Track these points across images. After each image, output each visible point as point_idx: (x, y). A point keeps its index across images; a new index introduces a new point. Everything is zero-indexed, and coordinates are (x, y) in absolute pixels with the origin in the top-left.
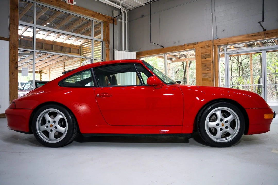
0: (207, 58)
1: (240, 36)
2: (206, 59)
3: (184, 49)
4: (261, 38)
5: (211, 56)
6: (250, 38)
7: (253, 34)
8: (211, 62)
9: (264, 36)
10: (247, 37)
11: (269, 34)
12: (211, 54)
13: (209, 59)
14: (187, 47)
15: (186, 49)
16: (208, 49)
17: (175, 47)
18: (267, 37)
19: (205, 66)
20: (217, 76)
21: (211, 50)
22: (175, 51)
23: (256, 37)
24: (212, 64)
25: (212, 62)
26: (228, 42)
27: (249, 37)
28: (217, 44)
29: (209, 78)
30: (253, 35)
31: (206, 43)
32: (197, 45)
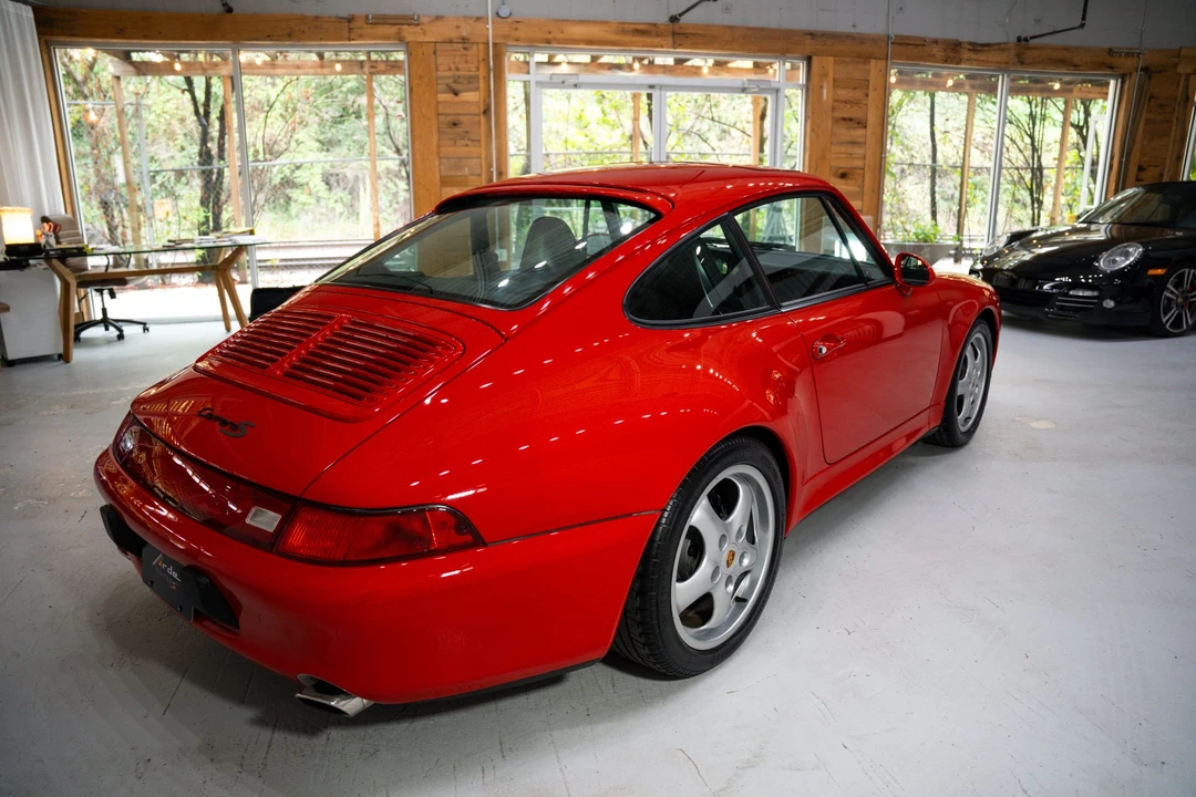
0: (462, 91)
1: (594, 22)
2: (456, 94)
3: (350, 40)
4: (662, 46)
5: (482, 85)
6: (627, 38)
7: (639, 27)
8: (482, 110)
9: (670, 40)
10: (617, 33)
11: (686, 35)
12: (478, 77)
13: (470, 96)
14: (368, 30)
15: (361, 37)
16: (464, 52)
17: (303, 19)
18: (681, 46)
19: (455, 124)
20: (503, 170)
21: (481, 58)
22: (300, 40)
23: (648, 40)
24: (483, 119)
25: (486, 112)
26: (550, 36)
27: (623, 32)
28: (507, 37)
29: (471, 178)
30: (637, 30)
31: (458, 27)
32: (417, 29)
